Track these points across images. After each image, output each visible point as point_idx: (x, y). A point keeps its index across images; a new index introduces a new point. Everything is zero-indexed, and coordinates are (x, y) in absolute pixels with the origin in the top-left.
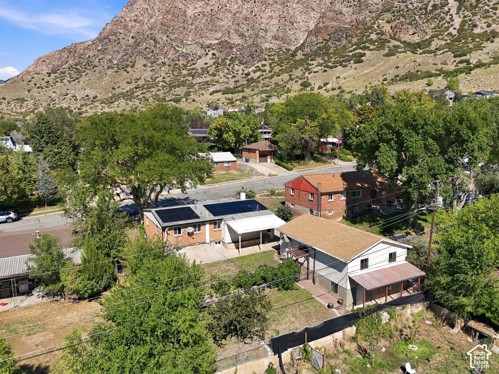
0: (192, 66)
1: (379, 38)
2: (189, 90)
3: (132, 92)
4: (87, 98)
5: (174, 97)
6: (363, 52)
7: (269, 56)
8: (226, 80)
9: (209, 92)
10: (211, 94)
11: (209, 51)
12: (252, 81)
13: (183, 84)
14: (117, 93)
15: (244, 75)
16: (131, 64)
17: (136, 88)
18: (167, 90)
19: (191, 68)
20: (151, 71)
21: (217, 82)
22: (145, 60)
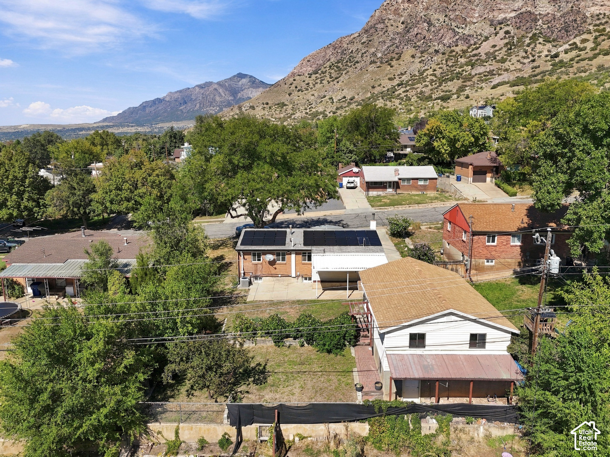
0: (475, 52)
2: (464, 84)
3: (393, 90)
4: (344, 99)
5: (442, 94)
7: (596, 25)
8: (519, 66)
9: (492, 84)
10: (494, 87)
11: (501, 28)
12: (561, 65)
13: (458, 76)
14: (376, 93)
15: (549, 58)
16: (396, 56)
17: (399, 85)
18: (436, 86)
19: (471, 54)
20: (420, 62)
21: (506, 70)
22: (414, 49)
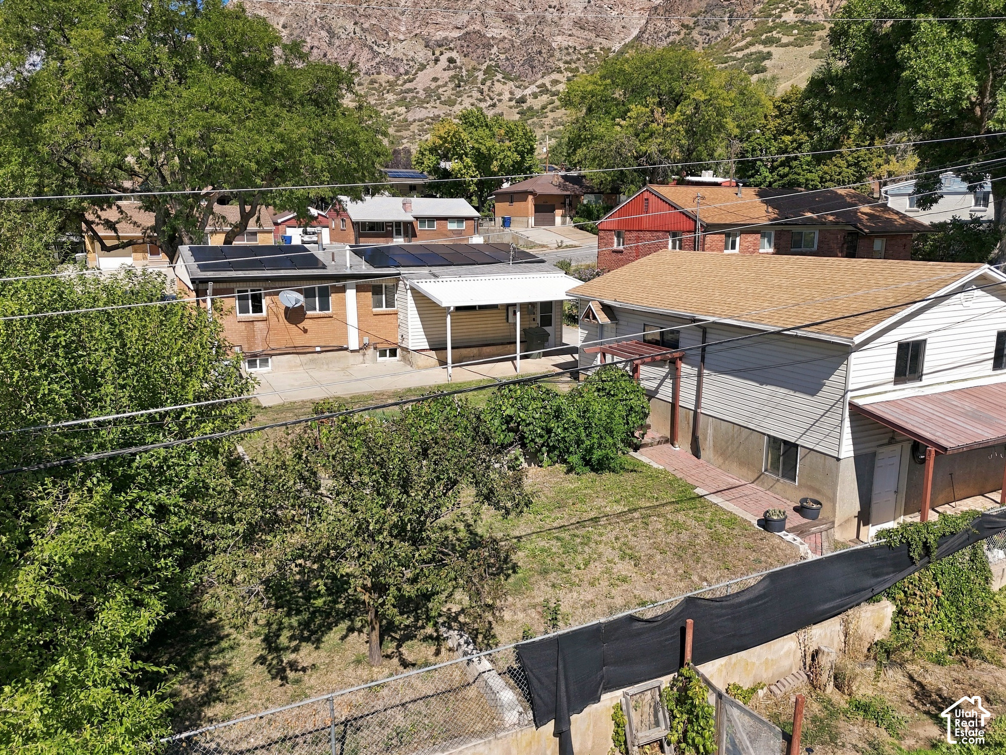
0: (408, 86)
1: (802, 21)
2: (398, 134)
6: (766, 50)
7: (566, 62)
11: (442, 54)
12: (532, 113)
13: (388, 121)
15: (513, 103)
19: (403, 88)
